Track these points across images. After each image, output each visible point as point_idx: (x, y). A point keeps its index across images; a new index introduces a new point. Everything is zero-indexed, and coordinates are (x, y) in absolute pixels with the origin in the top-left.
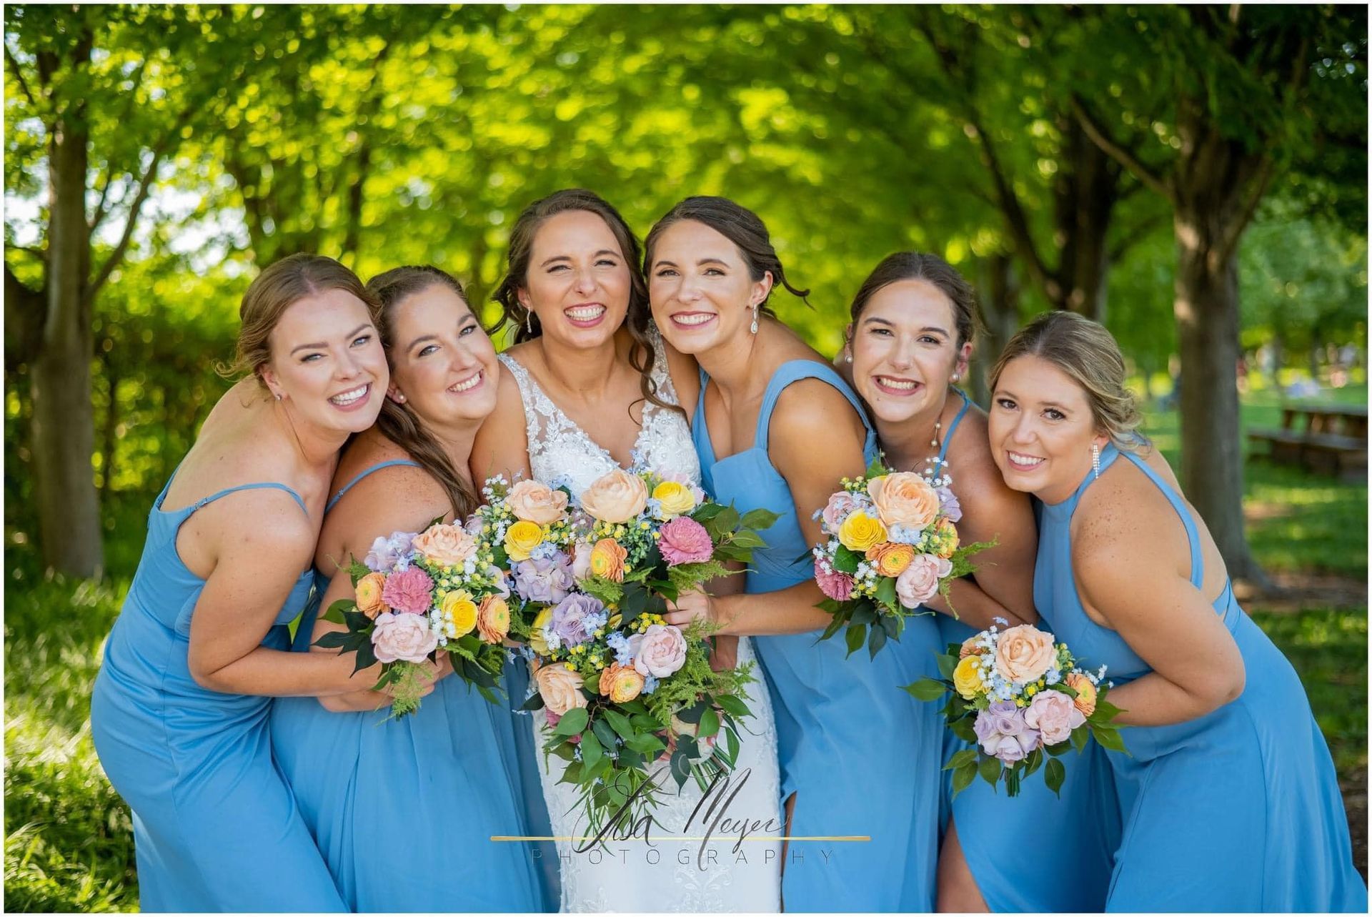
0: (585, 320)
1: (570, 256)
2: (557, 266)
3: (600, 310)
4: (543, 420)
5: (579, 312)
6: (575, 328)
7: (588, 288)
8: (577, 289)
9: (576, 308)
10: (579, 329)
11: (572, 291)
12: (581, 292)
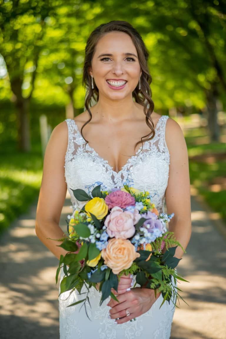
0: (116, 86)
1: (112, 54)
2: (106, 58)
3: (124, 82)
4: (77, 146)
5: (113, 82)
6: (111, 89)
7: (119, 72)
8: (113, 72)
9: (112, 80)
10: (112, 90)
11: (111, 72)
12: (115, 74)
